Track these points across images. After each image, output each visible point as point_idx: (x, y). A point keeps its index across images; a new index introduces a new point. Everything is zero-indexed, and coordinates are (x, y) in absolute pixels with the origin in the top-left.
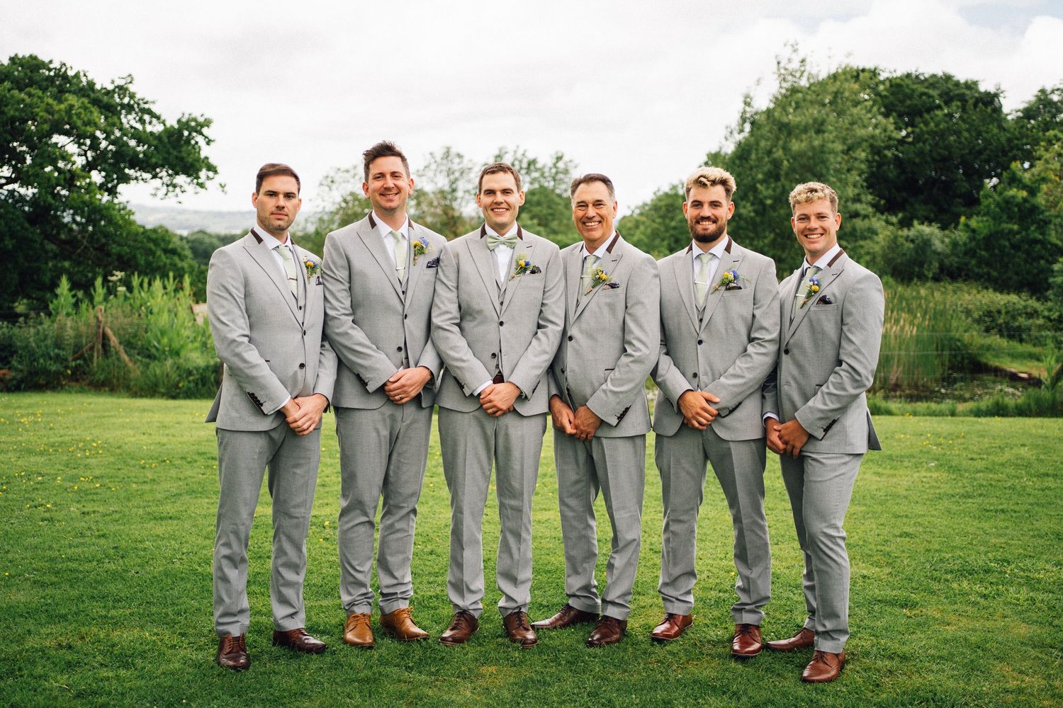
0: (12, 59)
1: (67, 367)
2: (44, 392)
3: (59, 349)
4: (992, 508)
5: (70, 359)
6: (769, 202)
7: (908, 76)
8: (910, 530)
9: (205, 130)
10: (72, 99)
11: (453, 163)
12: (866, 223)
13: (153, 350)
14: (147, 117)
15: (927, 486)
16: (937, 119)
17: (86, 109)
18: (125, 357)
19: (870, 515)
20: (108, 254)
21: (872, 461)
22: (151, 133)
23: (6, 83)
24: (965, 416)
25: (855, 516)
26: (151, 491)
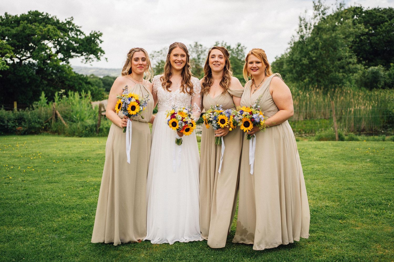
0: (29, 12)
1: (42, 126)
2: (34, 135)
3: (40, 119)
4: (389, 178)
5: (44, 122)
6: (314, 59)
7: (375, 9)
8: (352, 187)
9: (100, 38)
10: (49, 26)
11: (198, 48)
12: (354, 66)
13: (74, 119)
14: (78, 33)
15: (364, 169)
16: (385, 26)
17: (54, 30)
18: (64, 122)
19: (337, 181)
20: (65, 84)
21: (343, 159)
22: (80, 39)
23: (25, 21)
24: (389, 141)
25: (330, 181)
26: (53, 172)
